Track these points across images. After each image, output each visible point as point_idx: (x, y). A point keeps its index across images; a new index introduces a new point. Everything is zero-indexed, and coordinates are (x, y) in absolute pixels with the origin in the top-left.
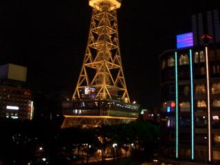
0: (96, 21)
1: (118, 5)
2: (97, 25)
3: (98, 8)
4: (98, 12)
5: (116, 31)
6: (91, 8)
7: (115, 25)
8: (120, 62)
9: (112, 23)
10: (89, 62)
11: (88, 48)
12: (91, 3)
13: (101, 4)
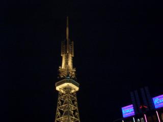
1: (77, 89)
2: (62, 104)
3: (62, 91)
4: (63, 94)
5: (76, 108)
6: (58, 92)
7: (76, 103)
12: (58, 88)
13: (65, 88)
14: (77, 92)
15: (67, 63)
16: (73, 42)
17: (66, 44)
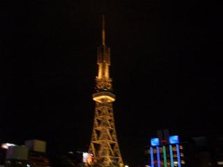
0: (99, 111)
1: (113, 100)
3: (100, 102)
5: (112, 118)
6: (95, 102)
7: (111, 114)
8: (116, 139)
9: (109, 111)
10: (95, 140)
11: (94, 131)
12: (95, 99)
13: (102, 100)
14: (113, 103)
15: (103, 74)
16: (109, 49)
17: (102, 51)
